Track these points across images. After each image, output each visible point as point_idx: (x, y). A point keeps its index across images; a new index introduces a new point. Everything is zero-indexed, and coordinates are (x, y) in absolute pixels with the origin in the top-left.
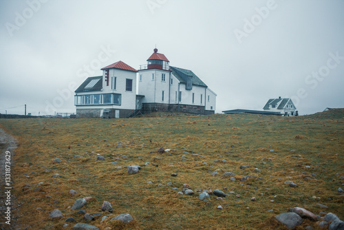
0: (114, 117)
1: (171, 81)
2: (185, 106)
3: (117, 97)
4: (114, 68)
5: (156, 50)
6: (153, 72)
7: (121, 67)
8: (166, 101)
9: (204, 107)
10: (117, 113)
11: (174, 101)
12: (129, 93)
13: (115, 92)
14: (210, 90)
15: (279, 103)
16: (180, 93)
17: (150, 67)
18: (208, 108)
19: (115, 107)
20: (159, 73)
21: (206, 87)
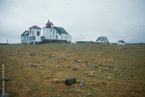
0: (33, 44)
1: (54, 32)
2: (59, 40)
3: (34, 38)
4: (33, 28)
5: (49, 21)
6: (47, 29)
7: (35, 27)
8: (52, 39)
9: (67, 40)
10: (34, 43)
11: (55, 39)
12: (38, 36)
13: (33, 36)
14: (69, 35)
15: (102, 39)
16: (57, 36)
17: (47, 27)
18: (68, 41)
19: (33, 41)
20: (49, 29)
21: (67, 33)
